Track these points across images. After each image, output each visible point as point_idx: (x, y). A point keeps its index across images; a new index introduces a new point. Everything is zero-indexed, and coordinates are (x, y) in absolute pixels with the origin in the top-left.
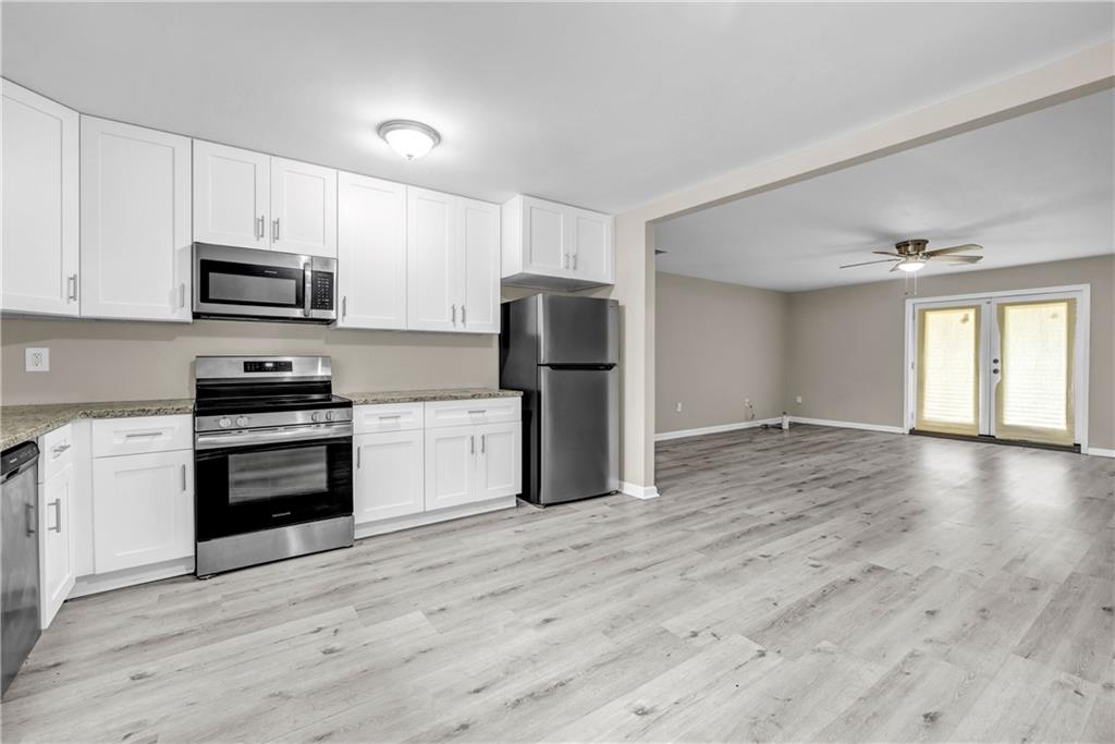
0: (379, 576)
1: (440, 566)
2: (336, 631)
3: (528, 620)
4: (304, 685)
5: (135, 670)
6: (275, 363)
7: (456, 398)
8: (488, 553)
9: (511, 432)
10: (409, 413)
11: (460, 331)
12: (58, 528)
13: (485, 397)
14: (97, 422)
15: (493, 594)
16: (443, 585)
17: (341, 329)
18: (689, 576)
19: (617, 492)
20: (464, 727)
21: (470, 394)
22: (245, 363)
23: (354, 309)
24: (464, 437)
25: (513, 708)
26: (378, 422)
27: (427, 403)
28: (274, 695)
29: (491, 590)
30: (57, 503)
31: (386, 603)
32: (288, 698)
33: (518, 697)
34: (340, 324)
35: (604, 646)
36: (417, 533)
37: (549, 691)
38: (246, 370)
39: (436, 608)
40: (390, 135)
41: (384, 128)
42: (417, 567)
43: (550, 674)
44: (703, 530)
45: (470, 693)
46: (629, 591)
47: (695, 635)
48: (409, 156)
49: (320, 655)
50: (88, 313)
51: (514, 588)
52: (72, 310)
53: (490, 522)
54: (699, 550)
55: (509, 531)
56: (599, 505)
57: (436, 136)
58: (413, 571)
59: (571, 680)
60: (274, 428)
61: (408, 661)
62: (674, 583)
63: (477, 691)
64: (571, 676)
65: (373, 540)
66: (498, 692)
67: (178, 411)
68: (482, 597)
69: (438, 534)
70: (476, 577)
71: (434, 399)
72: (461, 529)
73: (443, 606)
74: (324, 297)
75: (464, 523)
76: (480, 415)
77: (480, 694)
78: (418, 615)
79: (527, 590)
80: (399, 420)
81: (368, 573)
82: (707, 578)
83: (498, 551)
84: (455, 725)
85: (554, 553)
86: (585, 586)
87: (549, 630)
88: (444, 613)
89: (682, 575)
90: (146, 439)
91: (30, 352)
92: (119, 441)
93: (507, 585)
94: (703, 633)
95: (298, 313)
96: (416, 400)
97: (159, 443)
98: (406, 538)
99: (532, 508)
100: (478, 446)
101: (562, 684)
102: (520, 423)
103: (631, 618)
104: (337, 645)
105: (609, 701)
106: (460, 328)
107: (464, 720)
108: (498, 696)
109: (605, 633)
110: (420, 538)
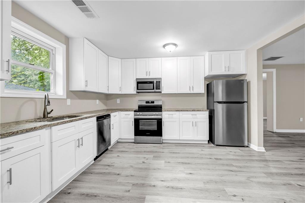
0: (162, 151)
1: (176, 153)
2: (147, 159)
3: (185, 171)
4: (136, 166)
5: (118, 155)
6: (151, 102)
7: (188, 111)
8: (190, 153)
9: (205, 122)
10: (175, 114)
11: (192, 93)
12: (113, 129)
13: (196, 111)
14: (121, 112)
15: (183, 163)
16: (173, 157)
17: (163, 94)
18: (251, 179)
19: (247, 147)
20: (154, 186)
21: (192, 110)
22: (146, 102)
23: (165, 89)
24: (190, 122)
25: (166, 188)
26: (168, 116)
27: (180, 112)
28: (131, 166)
29: (182, 162)
30: (113, 125)
31: (159, 157)
32: (133, 167)
33: (169, 186)
34: (162, 93)
35: (201, 185)
36: (177, 144)
37: (177, 188)
38: (146, 103)
39: (168, 161)
40: (165, 47)
41: (164, 46)
42: (171, 152)
43: (180, 185)
44: (275, 167)
45: (160, 180)
46: (222, 176)
47: (235, 196)
48: (170, 51)
49: (142, 162)
50: (123, 93)
51: (189, 163)
52: (120, 93)
53: (197, 146)
54: (265, 173)
55: (200, 150)
56: (236, 149)
57: (175, 45)
58: (169, 152)
59: (184, 189)
60: (146, 115)
61: (154, 169)
62: (243, 179)
63: (162, 181)
64: (185, 188)
65: (167, 144)
66: (166, 183)
67: (132, 111)
68: (179, 163)
69: (181, 146)
70: (182, 158)
71: (182, 111)
72: (188, 146)
73: (169, 161)
74: (158, 87)
75: (190, 145)
76: (195, 116)
77: (162, 182)
78: (163, 162)
79: (192, 165)
80: (173, 116)
81: (161, 150)
82: (259, 183)
83: (193, 153)
84: (153, 185)
85: (208, 158)
86: (209, 169)
87: (190, 176)
88: (169, 163)
89: (248, 178)
90: (128, 116)
91: (118, 100)
92: (124, 115)
93: (188, 162)
94: (238, 197)
95: (153, 91)
96: (177, 111)
97: (130, 116)
98: (174, 145)
99: (212, 145)
100: (195, 124)
101: (181, 189)
102: (208, 119)
103: (216, 182)
104: (145, 162)
105: (190, 198)
106: (192, 92)
107: (155, 185)
108: (165, 184)
109: (204, 183)
110: (177, 146)
